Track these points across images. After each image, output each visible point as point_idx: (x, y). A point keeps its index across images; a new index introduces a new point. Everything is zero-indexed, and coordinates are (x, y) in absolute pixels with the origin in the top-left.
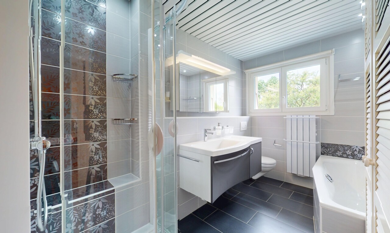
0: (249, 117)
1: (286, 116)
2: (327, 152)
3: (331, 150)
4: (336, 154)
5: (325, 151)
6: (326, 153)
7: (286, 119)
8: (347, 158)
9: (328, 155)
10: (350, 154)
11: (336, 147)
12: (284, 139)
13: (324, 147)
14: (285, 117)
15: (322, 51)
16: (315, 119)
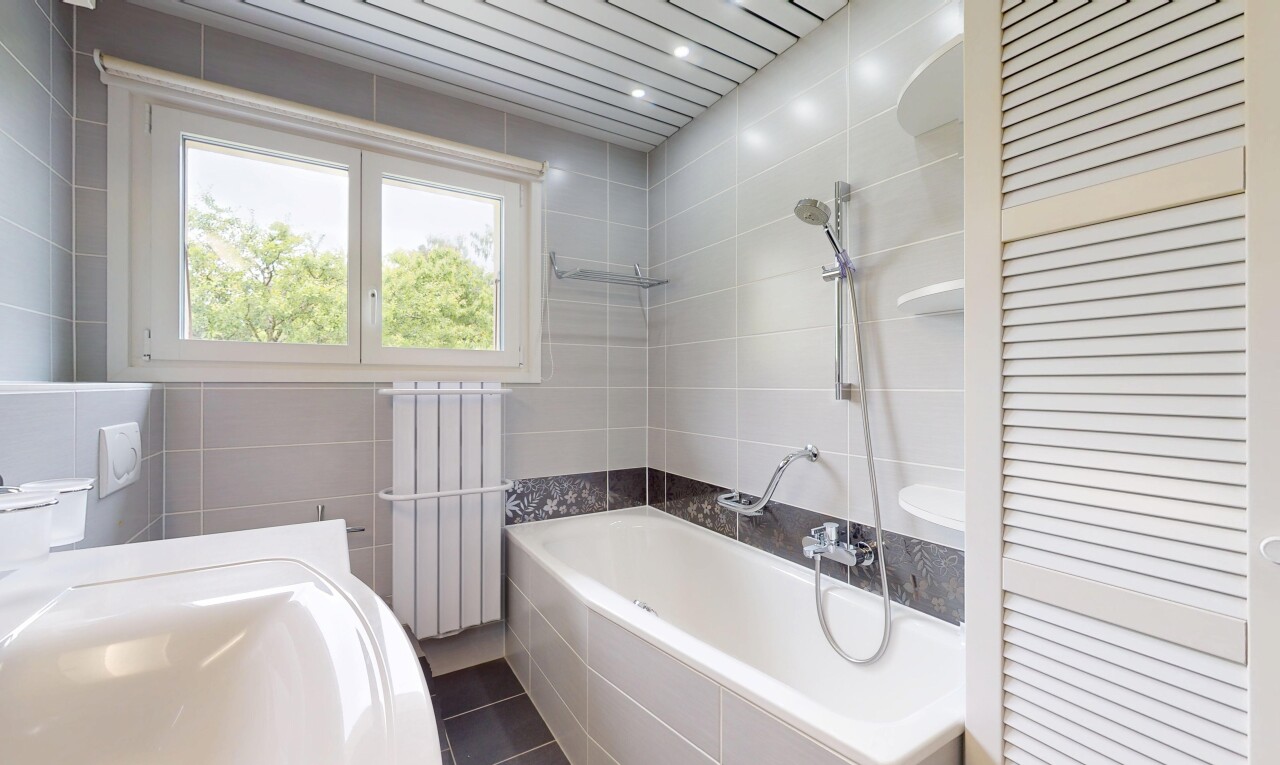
0: (146, 387)
1: (390, 384)
2: (521, 510)
3: (533, 500)
4: (543, 511)
5: (517, 509)
6: (519, 516)
7: (390, 399)
8: (568, 514)
9: (524, 520)
10: (574, 501)
11: (544, 486)
12: (383, 495)
13: (514, 496)
14: (385, 391)
15: (511, 153)
16: (499, 396)
